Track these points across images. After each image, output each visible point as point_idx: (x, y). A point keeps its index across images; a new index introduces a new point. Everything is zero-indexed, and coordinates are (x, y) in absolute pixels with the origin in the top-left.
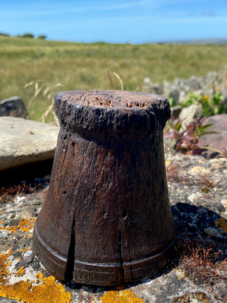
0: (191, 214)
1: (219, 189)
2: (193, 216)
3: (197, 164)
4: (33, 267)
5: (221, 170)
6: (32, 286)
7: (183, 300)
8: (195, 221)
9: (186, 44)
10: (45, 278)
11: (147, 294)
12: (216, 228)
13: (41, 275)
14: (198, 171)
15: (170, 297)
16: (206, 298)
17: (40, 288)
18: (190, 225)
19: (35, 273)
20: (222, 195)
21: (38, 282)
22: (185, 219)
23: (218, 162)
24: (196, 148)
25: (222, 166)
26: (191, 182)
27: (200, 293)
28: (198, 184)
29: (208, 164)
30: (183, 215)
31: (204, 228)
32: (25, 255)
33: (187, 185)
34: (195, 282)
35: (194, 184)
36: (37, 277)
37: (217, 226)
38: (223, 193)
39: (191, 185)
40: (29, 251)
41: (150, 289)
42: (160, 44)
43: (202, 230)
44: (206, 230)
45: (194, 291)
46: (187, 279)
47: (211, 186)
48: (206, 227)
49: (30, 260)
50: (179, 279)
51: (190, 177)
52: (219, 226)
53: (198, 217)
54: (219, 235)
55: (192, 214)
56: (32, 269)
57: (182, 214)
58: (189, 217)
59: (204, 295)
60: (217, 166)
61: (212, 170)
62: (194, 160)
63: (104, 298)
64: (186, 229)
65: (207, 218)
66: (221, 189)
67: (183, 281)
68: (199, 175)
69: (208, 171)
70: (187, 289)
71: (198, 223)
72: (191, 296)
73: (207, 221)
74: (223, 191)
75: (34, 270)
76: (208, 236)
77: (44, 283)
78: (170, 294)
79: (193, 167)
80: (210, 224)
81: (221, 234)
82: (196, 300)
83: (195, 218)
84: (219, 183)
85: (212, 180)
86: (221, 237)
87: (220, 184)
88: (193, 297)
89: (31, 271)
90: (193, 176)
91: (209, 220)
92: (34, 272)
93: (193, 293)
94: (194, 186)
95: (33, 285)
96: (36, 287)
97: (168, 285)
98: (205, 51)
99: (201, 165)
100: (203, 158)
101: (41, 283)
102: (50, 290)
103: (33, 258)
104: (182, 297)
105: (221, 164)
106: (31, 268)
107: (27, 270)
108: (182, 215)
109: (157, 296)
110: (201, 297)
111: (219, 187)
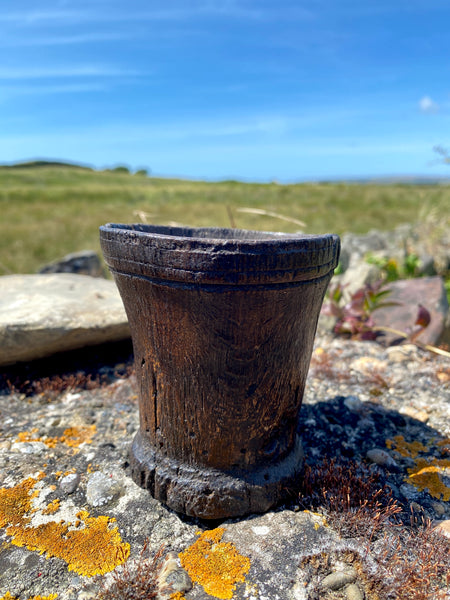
0: (348, 428)
1: (398, 391)
2: (350, 431)
3: (366, 353)
4: (74, 501)
5: (404, 364)
6: (67, 531)
7: (318, 561)
8: (353, 439)
9: (363, 184)
10: (91, 520)
11: (258, 550)
12: (388, 451)
13: (86, 514)
14: (366, 365)
15: (297, 556)
16: (358, 561)
17: (81, 534)
18: (345, 445)
19: (76, 510)
20: (402, 400)
21: (79, 525)
22: (337, 436)
23: (399, 352)
24: (366, 330)
25: (406, 358)
26: (353, 380)
27: (349, 552)
28: (365, 383)
29: (384, 354)
30: (335, 429)
31: (367, 449)
32: (65, 480)
33: (346, 384)
34: (342, 533)
35: (358, 382)
36: (79, 517)
37: (389, 447)
38: (404, 396)
39: (352, 384)
40: (70, 475)
41: (264, 542)
42: (324, 183)
43: (364, 454)
44: (370, 453)
45: (339, 548)
46: (329, 529)
47: (386, 387)
48: (371, 449)
49: (70, 489)
50: (316, 527)
51: (352, 373)
52: (393, 448)
53: (359, 433)
54: (391, 462)
55: (350, 428)
56: (72, 504)
57: (332, 427)
58: (344, 433)
59: (356, 555)
60: (399, 358)
61: (391, 364)
62: (362, 348)
63: (185, 554)
64: (338, 452)
65: (374, 435)
66: (401, 391)
67: (322, 531)
68: (368, 371)
69: (382, 365)
70: (328, 544)
71: (358, 443)
72: (333, 556)
73: (374, 440)
74: (404, 393)
75: (76, 505)
76: (372, 462)
77: (88, 527)
78: (297, 551)
79: (358, 358)
80: (377, 444)
81: (396, 460)
82: (342, 564)
83: (353, 434)
84: (399, 382)
85: (388, 378)
86: (395, 464)
87: (402, 384)
88: (338, 559)
89: (70, 507)
90: (358, 372)
91: (378, 437)
92: (75, 508)
93: (337, 552)
94: (356, 386)
95: (70, 529)
96: (73, 532)
97: (297, 537)
98: (393, 194)
99: (373, 356)
100: (377, 346)
101: (82, 528)
102: (96, 538)
103: (76, 486)
104: (317, 557)
105: (405, 355)
106: (70, 502)
107: (64, 505)
108: (332, 429)
109: (275, 554)
110: (350, 558)
111: (400, 388)
